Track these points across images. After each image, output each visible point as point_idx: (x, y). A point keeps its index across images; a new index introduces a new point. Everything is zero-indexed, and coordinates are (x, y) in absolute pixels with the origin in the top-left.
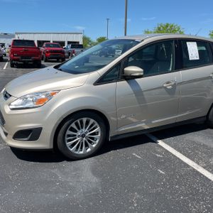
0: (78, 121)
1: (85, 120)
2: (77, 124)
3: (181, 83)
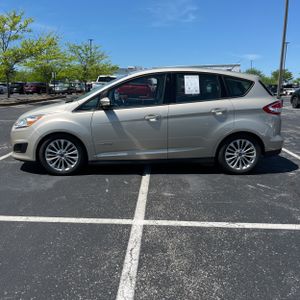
0: (57, 141)
1: (62, 141)
2: (55, 144)
3: (168, 117)
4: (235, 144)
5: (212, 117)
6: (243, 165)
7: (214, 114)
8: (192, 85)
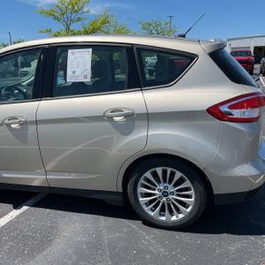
4: (155, 175)
5: (107, 124)
6: (171, 212)
7: (110, 118)
8: (79, 66)
